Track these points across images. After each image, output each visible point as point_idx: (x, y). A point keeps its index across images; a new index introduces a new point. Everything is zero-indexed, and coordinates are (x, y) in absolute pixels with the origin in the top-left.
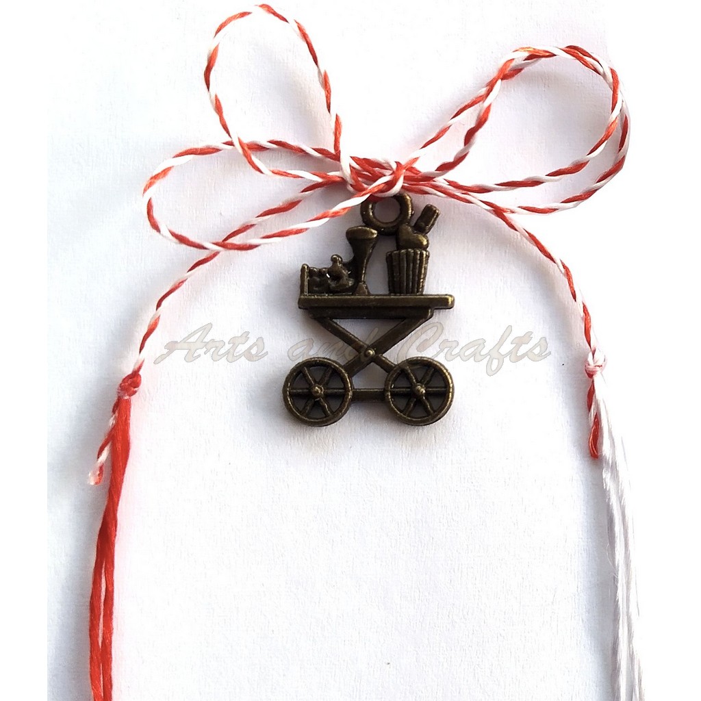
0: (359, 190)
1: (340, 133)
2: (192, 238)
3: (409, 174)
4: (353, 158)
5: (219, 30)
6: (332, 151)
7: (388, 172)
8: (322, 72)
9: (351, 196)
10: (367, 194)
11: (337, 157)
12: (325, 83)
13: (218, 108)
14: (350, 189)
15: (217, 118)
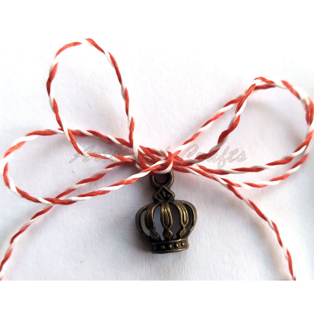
0: (144, 168)
1: (133, 129)
2: (31, 195)
3: (176, 161)
4: (141, 147)
5: (58, 53)
6: (128, 140)
7: (162, 158)
8: (124, 88)
9: (138, 171)
10: (149, 171)
11: (131, 145)
12: (125, 96)
13: (55, 109)
14: (138, 166)
15: (54, 115)
